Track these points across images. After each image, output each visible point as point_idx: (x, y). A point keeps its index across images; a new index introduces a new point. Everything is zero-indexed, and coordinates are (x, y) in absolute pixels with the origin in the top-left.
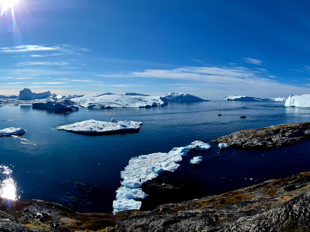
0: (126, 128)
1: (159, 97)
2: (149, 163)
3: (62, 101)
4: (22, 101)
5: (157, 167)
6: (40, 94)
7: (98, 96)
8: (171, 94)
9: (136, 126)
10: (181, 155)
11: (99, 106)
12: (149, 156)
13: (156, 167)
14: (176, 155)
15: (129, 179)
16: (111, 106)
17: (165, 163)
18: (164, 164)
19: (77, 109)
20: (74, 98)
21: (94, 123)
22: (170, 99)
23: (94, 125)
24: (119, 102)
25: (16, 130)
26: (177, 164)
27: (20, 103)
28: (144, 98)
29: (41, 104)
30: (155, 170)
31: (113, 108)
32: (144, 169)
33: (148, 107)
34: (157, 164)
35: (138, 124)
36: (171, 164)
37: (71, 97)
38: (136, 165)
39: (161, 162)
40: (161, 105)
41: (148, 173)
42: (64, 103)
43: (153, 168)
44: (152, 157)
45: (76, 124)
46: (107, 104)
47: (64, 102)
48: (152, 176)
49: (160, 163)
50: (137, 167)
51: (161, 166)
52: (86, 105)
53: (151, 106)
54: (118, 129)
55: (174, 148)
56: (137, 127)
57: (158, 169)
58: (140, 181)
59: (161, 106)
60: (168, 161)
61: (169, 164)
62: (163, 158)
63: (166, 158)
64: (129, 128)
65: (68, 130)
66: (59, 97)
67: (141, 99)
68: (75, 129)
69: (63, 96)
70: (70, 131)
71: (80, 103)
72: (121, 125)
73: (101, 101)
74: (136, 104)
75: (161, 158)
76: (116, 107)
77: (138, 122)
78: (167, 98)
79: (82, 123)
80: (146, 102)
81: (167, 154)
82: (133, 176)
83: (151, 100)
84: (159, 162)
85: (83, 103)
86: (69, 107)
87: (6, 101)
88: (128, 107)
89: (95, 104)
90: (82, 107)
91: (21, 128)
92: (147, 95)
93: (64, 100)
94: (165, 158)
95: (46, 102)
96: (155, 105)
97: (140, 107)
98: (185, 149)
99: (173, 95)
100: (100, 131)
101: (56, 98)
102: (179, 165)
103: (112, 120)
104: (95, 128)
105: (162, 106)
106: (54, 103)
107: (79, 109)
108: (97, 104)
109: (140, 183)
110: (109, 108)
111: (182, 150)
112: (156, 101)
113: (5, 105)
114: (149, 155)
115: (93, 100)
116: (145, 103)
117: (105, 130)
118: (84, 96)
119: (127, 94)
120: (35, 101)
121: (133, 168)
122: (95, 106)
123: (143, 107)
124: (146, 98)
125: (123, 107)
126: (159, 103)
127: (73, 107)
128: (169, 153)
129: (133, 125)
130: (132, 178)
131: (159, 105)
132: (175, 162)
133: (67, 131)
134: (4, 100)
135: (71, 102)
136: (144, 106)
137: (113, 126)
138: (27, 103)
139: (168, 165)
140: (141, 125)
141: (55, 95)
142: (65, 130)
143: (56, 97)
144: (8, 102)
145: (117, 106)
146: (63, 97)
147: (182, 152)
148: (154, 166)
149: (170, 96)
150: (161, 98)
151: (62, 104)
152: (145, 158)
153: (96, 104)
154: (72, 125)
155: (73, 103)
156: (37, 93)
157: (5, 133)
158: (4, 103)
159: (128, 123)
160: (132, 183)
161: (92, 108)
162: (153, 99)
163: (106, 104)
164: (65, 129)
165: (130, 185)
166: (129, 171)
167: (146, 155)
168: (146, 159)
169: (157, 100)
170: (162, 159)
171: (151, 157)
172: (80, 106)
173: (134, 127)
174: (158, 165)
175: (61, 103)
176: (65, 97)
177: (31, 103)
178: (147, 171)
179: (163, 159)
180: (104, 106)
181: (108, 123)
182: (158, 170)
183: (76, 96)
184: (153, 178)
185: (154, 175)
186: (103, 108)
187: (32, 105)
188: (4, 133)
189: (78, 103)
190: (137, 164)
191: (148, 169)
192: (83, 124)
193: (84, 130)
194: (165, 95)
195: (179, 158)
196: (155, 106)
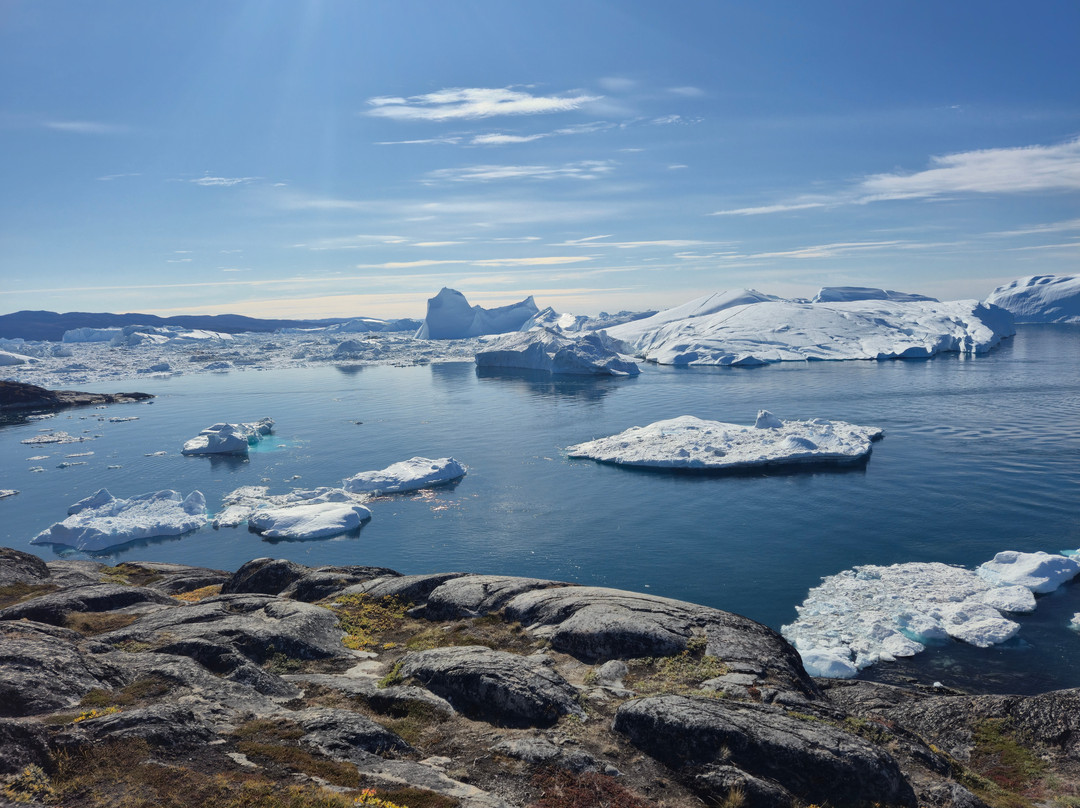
0: (814, 452)
1: (970, 305)
2: (889, 596)
3: (577, 339)
4: (436, 342)
5: (922, 617)
6: (501, 310)
7: (710, 312)
8: (1032, 282)
9: (854, 444)
10: (1031, 589)
11: (715, 357)
12: (889, 573)
13: (915, 618)
14: (1010, 585)
15: (813, 646)
16: (761, 354)
17: (956, 608)
18: (950, 610)
19: (633, 372)
20: (620, 323)
21: (693, 428)
22: (1024, 311)
23: (694, 439)
24: (788, 338)
25: (434, 468)
26: (1005, 620)
27: (430, 353)
28: (900, 315)
29: (508, 355)
30: (909, 628)
31: (767, 363)
32: (870, 618)
33: (914, 357)
34: (923, 605)
35: (862, 435)
36: (980, 617)
37: (608, 320)
38: (843, 601)
39: (940, 601)
40: (979, 346)
41: (880, 633)
42: (584, 348)
43: (906, 619)
44: (905, 577)
45: (630, 435)
46: (745, 348)
47: (582, 344)
48: (895, 647)
49: (938, 606)
50: (845, 609)
51: (938, 618)
52: (665, 355)
53: (929, 350)
54: (780, 454)
55: (1006, 553)
56: (859, 449)
57: (923, 625)
58: (853, 656)
59: (979, 354)
60: (969, 602)
61: (969, 615)
62: (948, 585)
63: (962, 589)
64: (823, 452)
65: (605, 457)
66: (565, 321)
67: (886, 318)
68: (629, 456)
69: (578, 318)
70: (611, 463)
71: (641, 346)
72: (793, 440)
73: (722, 334)
74: (864, 342)
75: (943, 588)
76: (780, 361)
77: (867, 428)
78: (1013, 310)
79: (651, 431)
80: (909, 333)
81: (968, 572)
82: (828, 638)
83: (932, 322)
84: (932, 600)
85: (656, 345)
86: (600, 363)
87: (379, 347)
88: (827, 357)
89: (697, 347)
90: (650, 361)
91: (451, 460)
92: (916, 298)
93: (587, 338)
94: (958, 588)
95: (525, 348)
96: (947, 350)
97: (881, 358)
98: (1054, 564)
99: (1039, 288)
100: (714, 461)
101: (558, 327)
102: (1013, 626)
103: (759, 416)
104: (697, 449)
105: (983, 352)
106: (551, 348)
107: (639, 373)
108: (706, 347)
109: (850, 664)
110: (751, 365)
111: (1043, 564)
112: (952, 326)
113: (376, 362)
114: (895, 566)
115: (691, 332)
116: (905, 337)
117: (732, 458)
118: (654, 313)
119: (828, 296)
120: (485, 342)
121: (832, 610)
122: (694, 356)
123: (893, 358)
124: (912, 312)
125: (810, 359)
126: (969, 340)
127: (618, 364)
128: (980, 570)
129: (844, 439)
130: (826, 643)
131: (968, 347)
132: (999, 610)
133: (599, 462)
134: (372, 342)
135: (609, 343)
136: (898, 353)
137: (766, 442)
138: (456, 354)
139: (966, 619)
140: (876, 439)
141: (552, 316)
142: (593, 459)
143: (555, 323)
144: (386, 349)
145: (784, 355)
146: (581, 320)
147: (1036, 574)
148: (907, 611)
149: (1025, 295)
150: (980, 312)
151: (575, 354)
152: (873, 578)
153: (701, 350)
154: (614, 440)
155: (618, 345)
156: (487, 305)
157: (396, 481)
158: (371, 355)
159: (823, 431)
160: (822, 660)
161: (685, 366)
162: (941, 314)
163: (739, 347)
164: (591, 455)
165: (814, 665)
166: (815, 619)
167: (878, 565)
168: (877, 582)
169: (959, 323)
170: (947, 591)
171: (902, 576)
172: (644, 358)
173: (841, 450)
174: (924, 612)
175: (571, 347)
176: (586, 319)
177: (467, 351)
178: (877, 627)
179: (951, 590)
180: (733, 358)
181: (745, 431)
182: (923, 628)
183: (625, 314)
184: (900, 655)
185: (907, 644)
186: (729, 365)
187: (473, 359)
188: (390, 484)
189: (636, 346)
190: (847, 598)
191: (885, 619)
192: (656, 433)
193: (660, 458)
194: (1002, 295)
195: (1017, 598)
196: (949, 352)
